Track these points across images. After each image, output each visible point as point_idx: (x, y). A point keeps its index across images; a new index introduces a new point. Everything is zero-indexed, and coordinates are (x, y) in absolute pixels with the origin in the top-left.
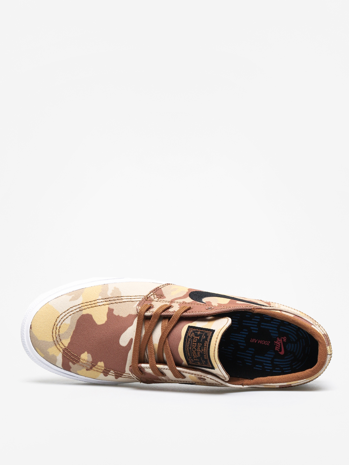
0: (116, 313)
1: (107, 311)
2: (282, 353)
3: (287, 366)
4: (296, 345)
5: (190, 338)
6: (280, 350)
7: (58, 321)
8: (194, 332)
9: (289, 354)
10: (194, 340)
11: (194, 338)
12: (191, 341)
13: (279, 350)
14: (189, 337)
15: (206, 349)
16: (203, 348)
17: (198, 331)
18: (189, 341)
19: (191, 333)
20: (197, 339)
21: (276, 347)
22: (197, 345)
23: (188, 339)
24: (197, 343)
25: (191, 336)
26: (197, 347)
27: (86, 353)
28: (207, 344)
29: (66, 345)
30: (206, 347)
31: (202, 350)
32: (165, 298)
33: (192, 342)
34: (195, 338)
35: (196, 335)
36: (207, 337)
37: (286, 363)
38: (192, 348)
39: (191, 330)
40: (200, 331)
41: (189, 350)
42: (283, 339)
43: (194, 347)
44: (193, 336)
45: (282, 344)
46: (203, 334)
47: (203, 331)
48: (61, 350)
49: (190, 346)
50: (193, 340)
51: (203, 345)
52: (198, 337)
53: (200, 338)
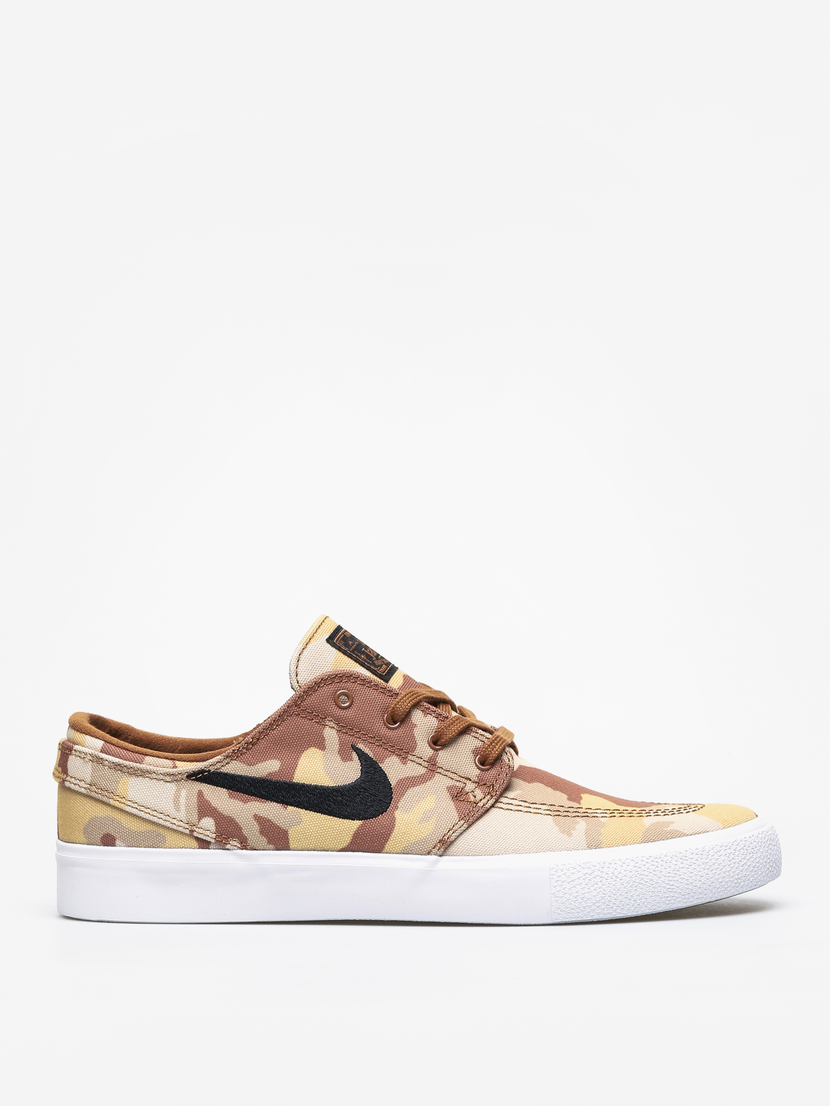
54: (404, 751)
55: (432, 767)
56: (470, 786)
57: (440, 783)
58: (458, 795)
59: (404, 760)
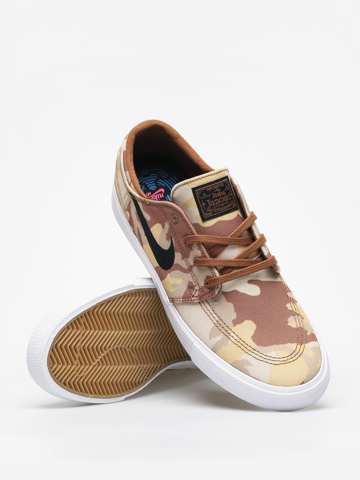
0: (234, 316)
1: (238, 326)
2: (162, 190)
3: (170, 181)
4: (147, 184)
5: (213, 211)
6: (161, 192)
7: (279, 363)
8: (205, 211)
9: (159, 185)
10: (213, 204)
11: (211, 206)
12: (216, 208)
13: (162, 194)
14: (213, 213)
15: (214, 186)
16: (215, 189)
17: (202, 206)
18: (217, 210)
19: (208, 212)
20: (210, 201)
21: (161, 197)
22: (216, 198)
23: (216, 212)
24: (213, 199)
25: (211, 210)
26: (218, 198)
27: (288, 324)
28: (210, 187)
29: (295, 345)
30: (212, 186)
31: (217, 190)
32: (190, 282)
33: (215, 206)
34: (210, 204)
35: (207, 205)
36: (203, 192)
37: (169, 183)
38: (221, 203)
39: (206, 215)
40: (201, 204)
41: (225, 205)
42: (149, 195)
43: (219, 200)
44: (210, 208)
45: (155, 194)
46: (202, 199)
47: (199, 202)
48: (303, 346)
49: (221, 207)
50: (214, 206)
51: (213, 191)
52: (207, 202)
53: (208, 198)
54: (185, 256)
55: (189, 270)
56: (197, 288)
57: (188, 277)
58: (191, 287)
59: (183, 258)
